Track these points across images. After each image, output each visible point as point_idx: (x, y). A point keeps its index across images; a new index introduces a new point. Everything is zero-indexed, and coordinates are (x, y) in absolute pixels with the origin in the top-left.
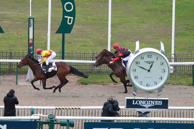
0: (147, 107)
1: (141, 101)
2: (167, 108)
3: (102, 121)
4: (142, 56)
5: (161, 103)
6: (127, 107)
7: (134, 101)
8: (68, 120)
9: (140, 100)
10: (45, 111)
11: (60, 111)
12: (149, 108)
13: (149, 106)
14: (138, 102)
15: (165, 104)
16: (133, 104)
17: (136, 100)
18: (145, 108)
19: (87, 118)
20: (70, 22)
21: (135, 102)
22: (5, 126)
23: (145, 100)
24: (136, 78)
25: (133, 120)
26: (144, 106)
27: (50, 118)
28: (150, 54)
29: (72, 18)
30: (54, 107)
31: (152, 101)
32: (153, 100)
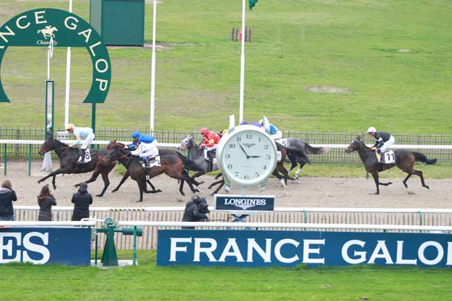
0: (245, 208)
1: (237, 200)
2: (272, 209)
3: (183, 227)
4: (238, 137)
5: (264, 203)
6: (217, 209)
7: (226, 200)
8: (135, 227)
9: (235, 198)
10: (96, 213)
11: (117, 213)
12: (248, 209)
13: (248, 206)
14: (232, 202)
15: (270, 204)
16: (226, 203)
17: (229, 198)
18: (242, 209)
19: (159, 223)
20: (103, 87)
21: (228, 201)
22: (47, 234)
23: (242, 198)
24: (230, 166)
25: (219, 227)
26: (241, 206)
27: (108, 224)
28: (249, 134)
29: (106, 82)
30: (108, 209)
31: (251, 200)
32: (253, 199)
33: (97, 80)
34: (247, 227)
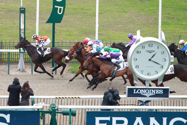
0: (148, 96)
1: (142, 90)
2: (168, 97)
4: (143, 45)
5: (161, 92)
7: (135, 90)
8: (70, 110)
10: (45, 100)
11: (60, 100)
12: (150, 97)
13: (150, 95)
14: (139, 91)
15: (166, 93)
16: (134, 93)
17: (137, 89)
18: (146, 96)
20: (60, 12)
22: (9, 115)
23: (146, 89)
24: (137, 67)
26: (146, 95)
27: (52, 108)
28: (151, 44)
29: (62, 8)
31: (153, 90)
33: (56, 7)
34: (150, 110)
